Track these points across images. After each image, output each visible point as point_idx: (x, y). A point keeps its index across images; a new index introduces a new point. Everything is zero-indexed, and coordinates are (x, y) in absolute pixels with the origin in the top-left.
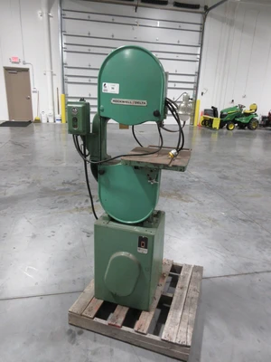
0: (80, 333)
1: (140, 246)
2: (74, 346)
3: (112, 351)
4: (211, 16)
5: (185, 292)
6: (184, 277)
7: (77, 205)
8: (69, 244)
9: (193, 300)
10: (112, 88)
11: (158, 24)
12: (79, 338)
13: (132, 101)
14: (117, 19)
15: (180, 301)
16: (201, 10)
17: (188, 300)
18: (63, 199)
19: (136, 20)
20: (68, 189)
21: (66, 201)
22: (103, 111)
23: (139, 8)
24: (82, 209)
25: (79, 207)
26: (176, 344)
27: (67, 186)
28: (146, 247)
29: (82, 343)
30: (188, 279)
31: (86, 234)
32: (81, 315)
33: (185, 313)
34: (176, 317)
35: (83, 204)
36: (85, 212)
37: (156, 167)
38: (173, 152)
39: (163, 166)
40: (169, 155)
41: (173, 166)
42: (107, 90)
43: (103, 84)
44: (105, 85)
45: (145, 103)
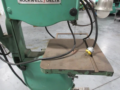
37: (81, 73)
38: (90, 49)
39: (88, 72)
40: (87, 52)
41: (100, 72)
45: (58, 1)
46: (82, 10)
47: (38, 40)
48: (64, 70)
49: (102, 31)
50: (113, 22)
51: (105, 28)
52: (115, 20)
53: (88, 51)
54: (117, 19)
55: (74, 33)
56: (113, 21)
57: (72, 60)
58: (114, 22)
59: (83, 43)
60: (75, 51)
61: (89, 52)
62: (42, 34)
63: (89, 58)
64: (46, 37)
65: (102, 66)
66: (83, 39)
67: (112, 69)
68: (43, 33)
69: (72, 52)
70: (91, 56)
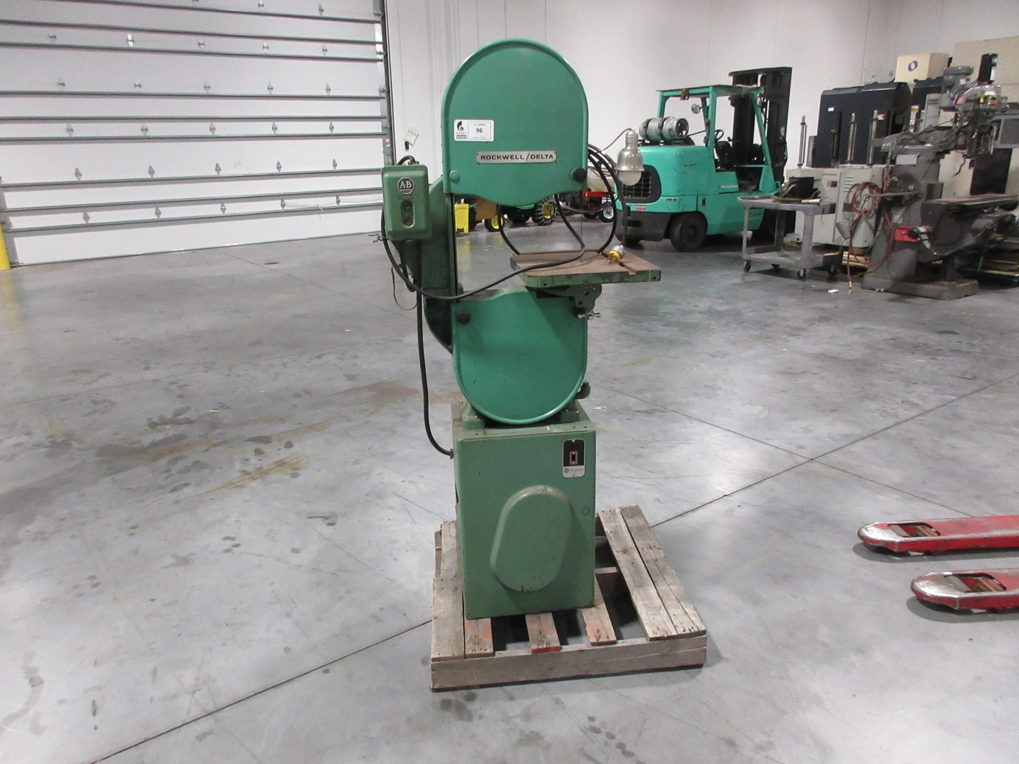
0: (471, 698)
1: (567, 463)
2: (476, 721)
3: (558, 701)
5: (636, 555)
6: (616, 533)
9: (660, 563)
12: (473, 706)
13: (525, 154)
15: (637, 571)
17: (652, 567)
18: (187, 463)
20: (180, 437)
21: (199, 465)
22: (457, 181)
24: (263, 471)
25: (249, 469)
26: (679, 636)
27: (171, 430)
28: (581, 463)
29: (488, 711)
30: (627, 535)
31: (318, 522)
32: (465, 657)
33: (663, 588)
34: (650, 598)
35: (254, 461)
37: (607, 281)
38: (617, 249)
42: (465, 136)
43: (456, 122)
44: (460, 124)
45: (551, 156)
46: (539, 222)
47: (308, 392)
48: (576, 275)
49: (678, 324)
50: (738, 280)
51: (692, 312)
52: (747, 268)
53: (614, 252)
54: (757, 262)
56: (741, 272)
58: (743, 277)
61: (616, 254)
62: (316, 362)
64: (350, 377)
68: (320, 357)
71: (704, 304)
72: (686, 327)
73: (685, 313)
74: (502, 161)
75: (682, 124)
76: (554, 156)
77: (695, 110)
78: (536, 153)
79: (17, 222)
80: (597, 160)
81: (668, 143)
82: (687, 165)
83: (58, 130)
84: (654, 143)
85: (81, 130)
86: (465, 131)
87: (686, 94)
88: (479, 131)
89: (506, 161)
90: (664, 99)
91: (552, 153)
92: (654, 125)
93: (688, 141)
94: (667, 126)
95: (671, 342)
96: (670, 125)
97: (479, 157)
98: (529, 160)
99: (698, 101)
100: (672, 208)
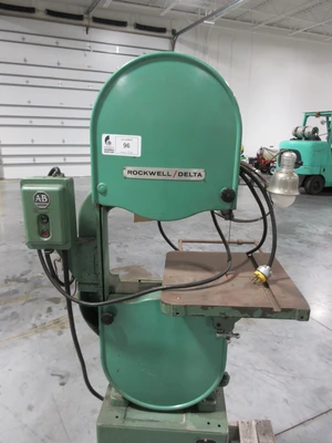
4: (181, 42)
7: (33, 320)
8: (30, 408)
10: (125, 145)
11: (118, 50)
13: (172, 171)
14: (63, 43)
16: (168, 34)
18: (8, 312)
19: (88, 44)
20: (16, 292)
21: (14, 316)
22: (104, 193)
23: (91, 30)
24: (44, 327)
25: (38, 323)
27: (14, 286)
31: (57, 380)
35: (43, 317)
36: (50, 332)
37: (247, 315)
38: (263, 270)
39: (260, 312)
40: (257, 277)
41: (283, 310)
42: (112, 151)
43: (104, 136)
44: (107, 138)
45: (200, 175)
48: (213, 307)
51: (315, 234)
53: (260, 273)
55: (227, 239)
57: (227, 292)
59: (246, 261)
60: (230, 276)
61: (261, 276)
63: (262, 289)
64: (119, 260)
65: (288, 301)
66: (248, 253)
67: (307, 305)
69: (224, 278)
70: (266, 285)
71: (322, 230)
72: (311, 244)
73: (310, 235)
74: (149, 177)
75: (316, 130)
76: (203, 174)
77: (322, 123)
78: (183, 171)
79: (5, 161)
80: (249, 178)
81: (307, 139)
82: (317, 151)
83: (26, 122)
84: (300, 139)
85: (35, 122)
86: (113, 145)
87: (319, 115)
88: (127, 146)
89: (153, 177)
90: (307, 117)
91: (202, 171)
92: (300, 130)
93: (318, 139)
94: (307, 130)
95: (302, 254)
96: (309, 130)
97: (125, 172)
98: (177, 177)
99: (324, 119)
100: (307, 172)
